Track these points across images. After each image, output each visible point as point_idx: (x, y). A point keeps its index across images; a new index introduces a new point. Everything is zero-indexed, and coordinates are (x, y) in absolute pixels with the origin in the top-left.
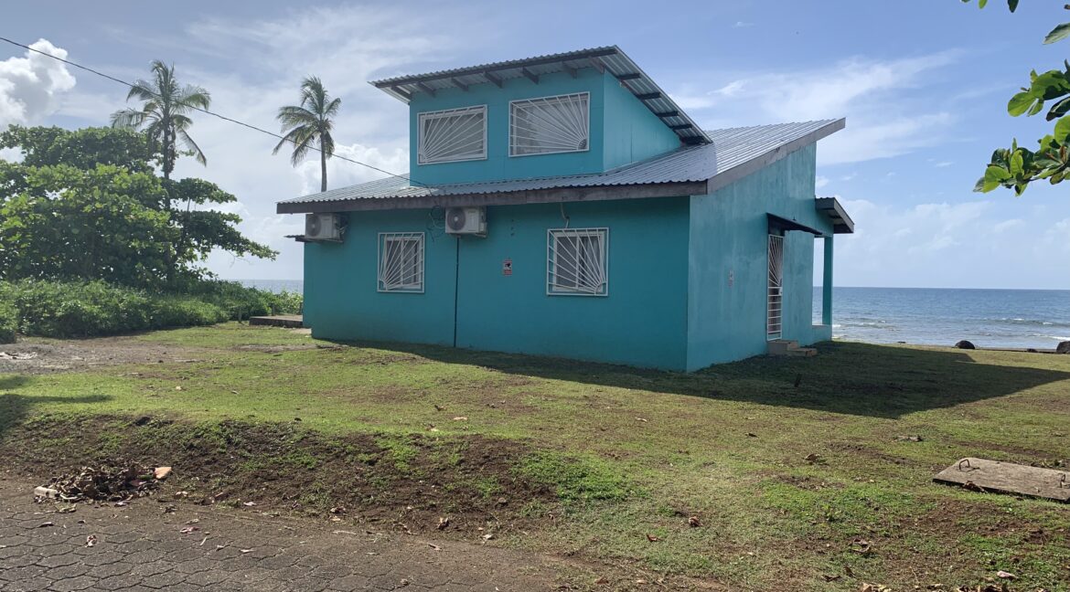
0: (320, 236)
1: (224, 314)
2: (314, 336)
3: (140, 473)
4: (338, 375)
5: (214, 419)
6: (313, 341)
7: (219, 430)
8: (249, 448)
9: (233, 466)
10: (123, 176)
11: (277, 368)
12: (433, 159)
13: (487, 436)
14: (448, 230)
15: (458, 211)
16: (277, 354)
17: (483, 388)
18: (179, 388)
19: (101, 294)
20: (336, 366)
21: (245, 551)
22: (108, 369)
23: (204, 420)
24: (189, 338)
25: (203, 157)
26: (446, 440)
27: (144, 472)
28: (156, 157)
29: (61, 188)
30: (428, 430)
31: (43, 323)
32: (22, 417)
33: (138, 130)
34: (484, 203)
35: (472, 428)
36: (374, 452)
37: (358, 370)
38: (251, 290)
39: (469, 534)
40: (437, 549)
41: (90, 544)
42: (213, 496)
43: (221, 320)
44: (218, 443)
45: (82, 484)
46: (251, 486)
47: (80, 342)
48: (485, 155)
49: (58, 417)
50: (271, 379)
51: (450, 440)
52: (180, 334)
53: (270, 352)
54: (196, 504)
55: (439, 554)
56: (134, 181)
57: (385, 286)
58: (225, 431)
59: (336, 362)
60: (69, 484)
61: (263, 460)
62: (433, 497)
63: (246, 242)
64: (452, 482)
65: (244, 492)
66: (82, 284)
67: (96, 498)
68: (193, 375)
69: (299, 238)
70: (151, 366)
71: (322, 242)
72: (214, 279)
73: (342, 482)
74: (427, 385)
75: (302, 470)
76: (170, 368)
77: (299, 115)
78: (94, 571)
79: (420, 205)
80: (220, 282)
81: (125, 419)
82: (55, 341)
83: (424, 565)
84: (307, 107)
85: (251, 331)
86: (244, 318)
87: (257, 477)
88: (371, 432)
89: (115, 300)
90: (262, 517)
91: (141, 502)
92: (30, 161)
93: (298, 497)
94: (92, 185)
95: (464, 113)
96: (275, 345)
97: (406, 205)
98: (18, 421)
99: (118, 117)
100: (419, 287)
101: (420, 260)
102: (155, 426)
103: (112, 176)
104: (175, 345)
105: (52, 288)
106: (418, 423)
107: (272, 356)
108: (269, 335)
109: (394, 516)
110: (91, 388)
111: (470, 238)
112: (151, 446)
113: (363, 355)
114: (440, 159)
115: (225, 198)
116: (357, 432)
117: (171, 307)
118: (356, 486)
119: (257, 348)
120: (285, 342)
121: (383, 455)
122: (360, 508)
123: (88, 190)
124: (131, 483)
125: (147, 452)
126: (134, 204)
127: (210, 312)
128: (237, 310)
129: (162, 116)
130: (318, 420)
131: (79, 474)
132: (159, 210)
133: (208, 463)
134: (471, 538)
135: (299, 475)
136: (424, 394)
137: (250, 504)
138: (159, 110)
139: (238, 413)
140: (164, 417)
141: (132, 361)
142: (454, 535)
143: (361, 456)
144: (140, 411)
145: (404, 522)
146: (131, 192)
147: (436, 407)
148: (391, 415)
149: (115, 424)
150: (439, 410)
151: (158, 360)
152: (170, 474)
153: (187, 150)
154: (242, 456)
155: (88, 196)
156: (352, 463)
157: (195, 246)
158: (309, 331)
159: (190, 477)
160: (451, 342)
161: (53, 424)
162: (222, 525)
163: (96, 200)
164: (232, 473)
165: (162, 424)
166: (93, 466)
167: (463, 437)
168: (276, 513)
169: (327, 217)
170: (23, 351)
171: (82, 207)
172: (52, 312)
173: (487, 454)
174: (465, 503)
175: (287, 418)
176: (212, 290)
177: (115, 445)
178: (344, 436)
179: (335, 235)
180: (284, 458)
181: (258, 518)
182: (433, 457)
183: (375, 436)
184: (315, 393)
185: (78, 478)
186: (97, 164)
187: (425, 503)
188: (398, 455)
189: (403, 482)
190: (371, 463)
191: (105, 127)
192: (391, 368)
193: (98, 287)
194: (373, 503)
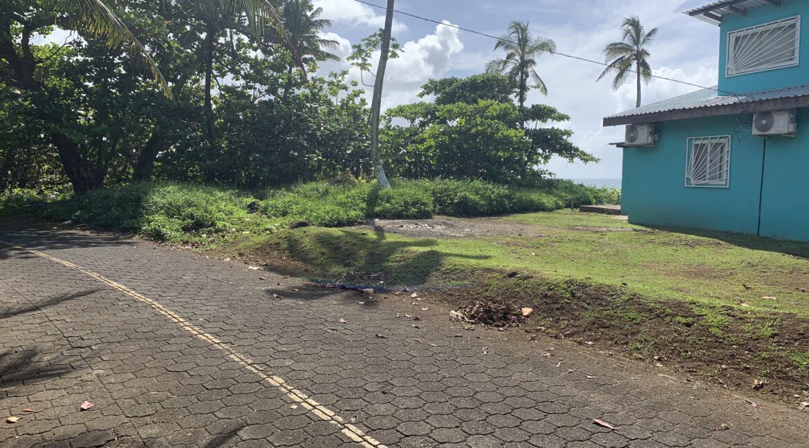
0: (636, 143)
1: (561, 203)
2: (630, 222)
3: (513, 310)
4: (652, 253)
5: (561, 278)
6: (630, 225)
7: (565, 286)
8: (588, 301)
9: (577, 314)
10: (495, 107)
11: (604, 245)
12: (742, 70)
13: (800, 316)
14: (755, 132)
15: (767, 114)
16: (603, 234)
17: (790, 273)
18: (533, 254)
19: (480, 188)
20: (650, 245)
21: (589, 377)
22: (487, 238)
23: (554, 278)
24: (537, 219)
25: (545, 89)
26: (758, 315)
27: (514, 310)
28: (515, 92)
29: (456, 118)
30: (738, 304)
31: (447, 206)
32: (441, 265)
33: (503, 74)
34: (794, 106)
35: (782, 308)
36: (690, 316)
37: (669, 250)
38: (580, 185)
39: (785, 398)
40: (754, 405)
41: (485, 353)
42: (562, 333)
43: (559, 207)
44: (564, 295)
45: (477, 312)
46: (590, 330)
47: (468, 220)
48: (796, 62)
49: (461, 267)
50: (600, 252)
51: (762, 316)
52: (531, 217)
53: (597, 232)
54: (551, 337)
55: (756, 410)
56: (501, 110)
57: (692, 181)
58: (569, 287)
59: (651, 242)
60: (470, 312)
61: (599, 312)
62: (747, 361)
63: (576, 150)
64: (766, 351)
65: (585, 334)
66: (469, 181)
67: (486, 323)
68: (542, 245)
69: (619, 145)
70: (514, 238)
71: (638, 147)
72: (553, 177)
73: (663, 337)
74: (733, 267)
75: (630, 323)
76: (526, 239)
77: (620, 48)
78: (489, 371)
79: (728, 112)
80: (558, 180)
81: (501, 272)
82: (454, 219)
83: (741, 415)
84: (627, 41)
85: (581, 216)
86: (576, 206)
87: (594, 324)
88: (687, 300)
89: (489, 192)
90: (600, 354)
91: (514, 330)
92: (439, 102)
93: (627, 343)
94: (475, 114)
95: (775, 26)
96: (600, 227)
97: (714, 113)
98: (438, 267)
99: (490, 66)
100: (724, 183)
101: (726, 159)
102: (521, 279)
103: (488, 107)
104: (528, 224)
105: (452, 184)
106: (727, 298)
107: (598, 235)
108: (595, 220)
109: (710, 371)
110: (478, 250)
111: (778, 139)
112: (518, 292)
113: (673, 238)
114: (747, 70)
115: (562, 118)
116: (675, 299)
117: (524, 198)
118: (675, 342)
119: (586, 229)
120: (606, 225)
121: (698, 320)
122: (679, 360)
123: (472, 118)
124: (507, 316)
125: (515, 296)
126: (502, 126)
127: (551, 201)
128: (570, 200)
129: (520, 61)
130: (640, 286)
131: (475, 306)
132: (517, 129)
133: (558, 309)
134: (788, 402)
135: (627, 327)
136: (731, 274)
137: (590, 343)
138: (517, 58)
139: (579, 276)
140: (526, 273)
141: (501, 233)
142: (770, 396)
143: (678, 318)
144: (510, 267)
145: (719, 378)
146: (499, 117)
147: (744, 285)
148: (701, 288)
149: (495, 275)
150: (747, 288)
151: (518, 234)
152: (532, 313)
153: (535, 84)
154: (582, 307)
155: (473, 122)
156: (671, 323)
157: (539, 154)
158: (626, 218)
159: (546, 318)
160: (755, 232)
161: (458, 271)
162: (571, 355)
163: (477, 124)
164: (576, 318)
165: (526, 278)
166: (483, 302)
167: (775, 314)
168: (610, 353)
169: (643, 127)
170: (437, 224)
171: (469, 130)
172: (452, 200)
173: (801, 332)
174: (780, 371)
175: (617, 282)
176: (551, 186)
177: (496, 289)
178: (663, 300)
179: (649, 141)
180: (615, 313)
181: (597, 355)
182: (746, 327)
183: (690, 304)
184: (635, 265)
185: (475, 308)
186: (479, 100)
187: (739, 364)
188: (712, 321)
189: (717, 344)
190: (688, 325)
191: (483, 74)
192: (697, 251)
193: (478, 183)
194: (690, 357)
